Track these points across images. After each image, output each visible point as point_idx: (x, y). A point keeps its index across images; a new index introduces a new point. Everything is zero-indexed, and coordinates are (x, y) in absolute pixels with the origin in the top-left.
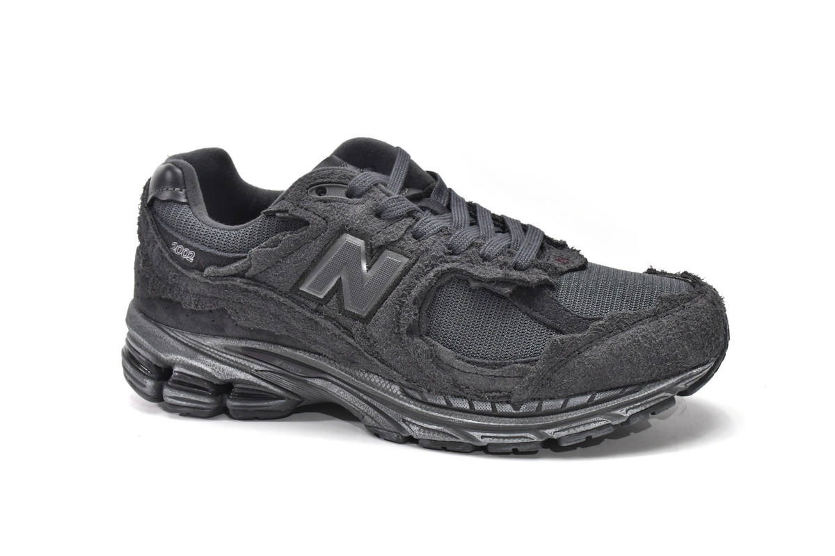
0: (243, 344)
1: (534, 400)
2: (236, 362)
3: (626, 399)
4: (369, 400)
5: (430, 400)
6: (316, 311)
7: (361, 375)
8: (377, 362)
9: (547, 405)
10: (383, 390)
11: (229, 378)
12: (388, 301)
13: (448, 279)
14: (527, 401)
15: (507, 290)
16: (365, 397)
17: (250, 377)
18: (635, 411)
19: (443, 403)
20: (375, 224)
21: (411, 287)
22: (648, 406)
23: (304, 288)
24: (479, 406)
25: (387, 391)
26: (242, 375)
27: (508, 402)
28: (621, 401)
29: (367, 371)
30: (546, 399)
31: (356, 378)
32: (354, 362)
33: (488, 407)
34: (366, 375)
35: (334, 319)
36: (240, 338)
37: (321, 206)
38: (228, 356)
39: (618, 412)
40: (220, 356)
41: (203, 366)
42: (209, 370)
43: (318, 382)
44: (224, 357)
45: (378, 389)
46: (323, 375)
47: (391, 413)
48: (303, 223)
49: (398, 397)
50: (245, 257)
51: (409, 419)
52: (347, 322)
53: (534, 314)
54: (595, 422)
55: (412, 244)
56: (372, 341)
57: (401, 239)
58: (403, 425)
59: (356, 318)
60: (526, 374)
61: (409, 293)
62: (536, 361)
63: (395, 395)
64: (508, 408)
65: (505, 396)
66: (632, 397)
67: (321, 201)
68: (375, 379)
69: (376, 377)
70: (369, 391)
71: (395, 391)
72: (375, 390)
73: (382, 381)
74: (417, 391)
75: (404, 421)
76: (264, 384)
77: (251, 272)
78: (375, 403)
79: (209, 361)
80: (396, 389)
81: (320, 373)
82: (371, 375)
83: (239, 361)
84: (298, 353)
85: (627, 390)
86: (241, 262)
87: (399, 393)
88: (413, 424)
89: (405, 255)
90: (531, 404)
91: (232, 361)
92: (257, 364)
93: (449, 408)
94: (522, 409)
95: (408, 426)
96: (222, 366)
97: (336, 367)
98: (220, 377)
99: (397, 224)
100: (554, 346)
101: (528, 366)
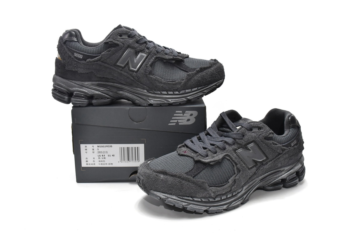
0: (98, 83)
1: (183, 90)
2: (95, 88)
3: (206, 88)
4: (137, 95)
5: (156, 93)
6: (121, 70)
7: (135, 88)
8: (140, 84)
9: (187, 91)
10: (142, 92)
11: (93, 93)
12: (143, 66)
13: (157, 59)
14: (182, 90)
15: (174, 62)
16: (136, 95)
17: (100, 93)
18: (208, 91)
19: (160, 93)
20: (137, 45)
21: (148, 62)
22: (211, 89)
23: (118, 64)
24: (170, 93)
25: (143, 92)
26: (97, 92)
27: (177, 91)
28: (205, 89)
29: (136, 87)
30: (186, 90)
31: (133, 89)
32: (132, 85)
33: (172, 93)
34: (136, 88)
35: (127, 72)
36: (96, 81)
37: (122, 40)
38: (93, 87)
39: (204, 91)
40: (90, 87)
41: (85, 91)
42: (86, 91)
43: (121, 92)
44: (91, 87)
45: (140, 91)
46: (123, 90)
47: (144, 97)
48: (117, 45)
49: (146, 93)
50: (100, 56)
51: (150, 99)
52: (131, 73)
53: (181, 68)
54: (199, 94)
55: (147, 50)
56: (139, 77)
57: (144, 49)
58: (148, 100)
59: (133, 71)
60: (181, 83)
61: (148, 63)
62: (183, 79)
63: (145, 93)
64: (177, 93)
65: (176, 89)
66: (207, 88)
67: (121, 38)
68: (139, 89)
69: (139, 88)
70: (137, 93)
71: (145, 92)
72: (139, 92)
73: (141, 89)
74: (152, 91)
75: (149, 99)
76: (104, 94)
77: (102, 60)
78: (139, 96)
79: (87, 89)
80: (145, 91)
81: (122, 89)
82: (137, 88)
83: (96, 88)
84: (115, 84)
85: (206, 86)
86: (99, 57)
87: (146, 92)
88: (152, 100)
89: (145, 54)
90: (183, 91)
91: (94, 88)
92: (102, 88)
93: (162, 94)
94: (181, 92)
95: (150, 100)
96: (91, 90)
97: (127, 87)
98: (90, 94)
99: (143, 45)
100: (188, 75)
101: (181, 81)
